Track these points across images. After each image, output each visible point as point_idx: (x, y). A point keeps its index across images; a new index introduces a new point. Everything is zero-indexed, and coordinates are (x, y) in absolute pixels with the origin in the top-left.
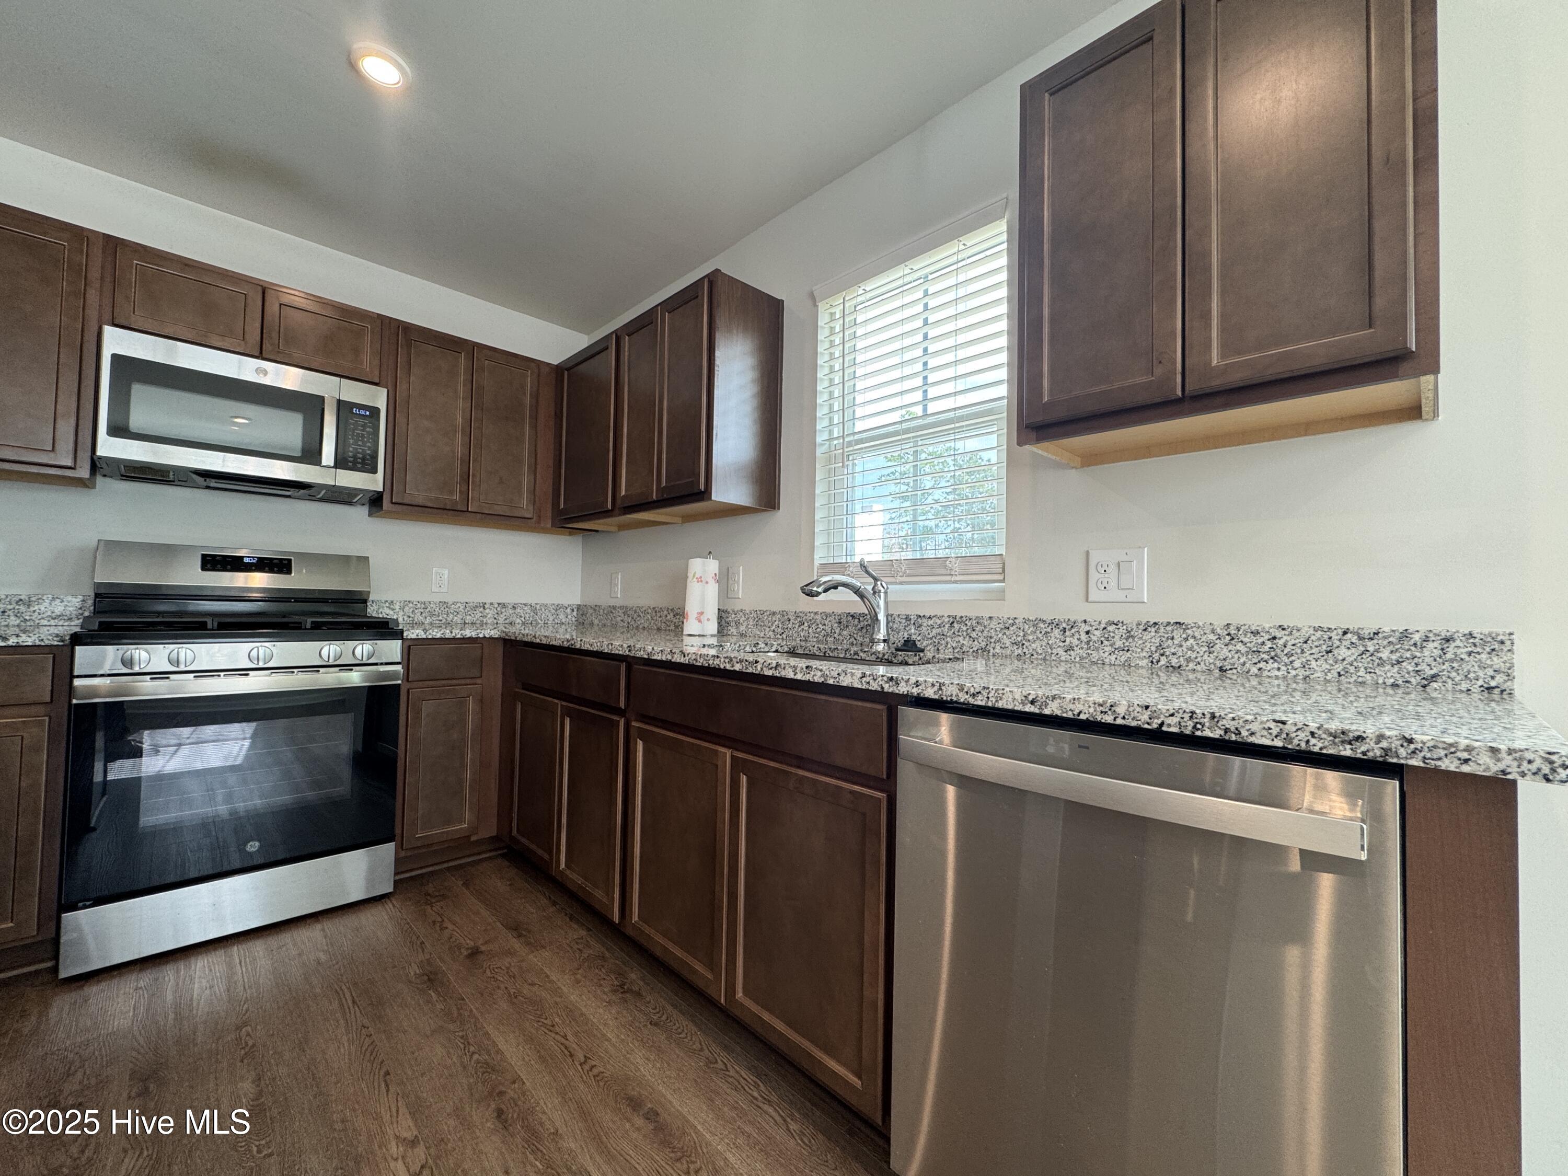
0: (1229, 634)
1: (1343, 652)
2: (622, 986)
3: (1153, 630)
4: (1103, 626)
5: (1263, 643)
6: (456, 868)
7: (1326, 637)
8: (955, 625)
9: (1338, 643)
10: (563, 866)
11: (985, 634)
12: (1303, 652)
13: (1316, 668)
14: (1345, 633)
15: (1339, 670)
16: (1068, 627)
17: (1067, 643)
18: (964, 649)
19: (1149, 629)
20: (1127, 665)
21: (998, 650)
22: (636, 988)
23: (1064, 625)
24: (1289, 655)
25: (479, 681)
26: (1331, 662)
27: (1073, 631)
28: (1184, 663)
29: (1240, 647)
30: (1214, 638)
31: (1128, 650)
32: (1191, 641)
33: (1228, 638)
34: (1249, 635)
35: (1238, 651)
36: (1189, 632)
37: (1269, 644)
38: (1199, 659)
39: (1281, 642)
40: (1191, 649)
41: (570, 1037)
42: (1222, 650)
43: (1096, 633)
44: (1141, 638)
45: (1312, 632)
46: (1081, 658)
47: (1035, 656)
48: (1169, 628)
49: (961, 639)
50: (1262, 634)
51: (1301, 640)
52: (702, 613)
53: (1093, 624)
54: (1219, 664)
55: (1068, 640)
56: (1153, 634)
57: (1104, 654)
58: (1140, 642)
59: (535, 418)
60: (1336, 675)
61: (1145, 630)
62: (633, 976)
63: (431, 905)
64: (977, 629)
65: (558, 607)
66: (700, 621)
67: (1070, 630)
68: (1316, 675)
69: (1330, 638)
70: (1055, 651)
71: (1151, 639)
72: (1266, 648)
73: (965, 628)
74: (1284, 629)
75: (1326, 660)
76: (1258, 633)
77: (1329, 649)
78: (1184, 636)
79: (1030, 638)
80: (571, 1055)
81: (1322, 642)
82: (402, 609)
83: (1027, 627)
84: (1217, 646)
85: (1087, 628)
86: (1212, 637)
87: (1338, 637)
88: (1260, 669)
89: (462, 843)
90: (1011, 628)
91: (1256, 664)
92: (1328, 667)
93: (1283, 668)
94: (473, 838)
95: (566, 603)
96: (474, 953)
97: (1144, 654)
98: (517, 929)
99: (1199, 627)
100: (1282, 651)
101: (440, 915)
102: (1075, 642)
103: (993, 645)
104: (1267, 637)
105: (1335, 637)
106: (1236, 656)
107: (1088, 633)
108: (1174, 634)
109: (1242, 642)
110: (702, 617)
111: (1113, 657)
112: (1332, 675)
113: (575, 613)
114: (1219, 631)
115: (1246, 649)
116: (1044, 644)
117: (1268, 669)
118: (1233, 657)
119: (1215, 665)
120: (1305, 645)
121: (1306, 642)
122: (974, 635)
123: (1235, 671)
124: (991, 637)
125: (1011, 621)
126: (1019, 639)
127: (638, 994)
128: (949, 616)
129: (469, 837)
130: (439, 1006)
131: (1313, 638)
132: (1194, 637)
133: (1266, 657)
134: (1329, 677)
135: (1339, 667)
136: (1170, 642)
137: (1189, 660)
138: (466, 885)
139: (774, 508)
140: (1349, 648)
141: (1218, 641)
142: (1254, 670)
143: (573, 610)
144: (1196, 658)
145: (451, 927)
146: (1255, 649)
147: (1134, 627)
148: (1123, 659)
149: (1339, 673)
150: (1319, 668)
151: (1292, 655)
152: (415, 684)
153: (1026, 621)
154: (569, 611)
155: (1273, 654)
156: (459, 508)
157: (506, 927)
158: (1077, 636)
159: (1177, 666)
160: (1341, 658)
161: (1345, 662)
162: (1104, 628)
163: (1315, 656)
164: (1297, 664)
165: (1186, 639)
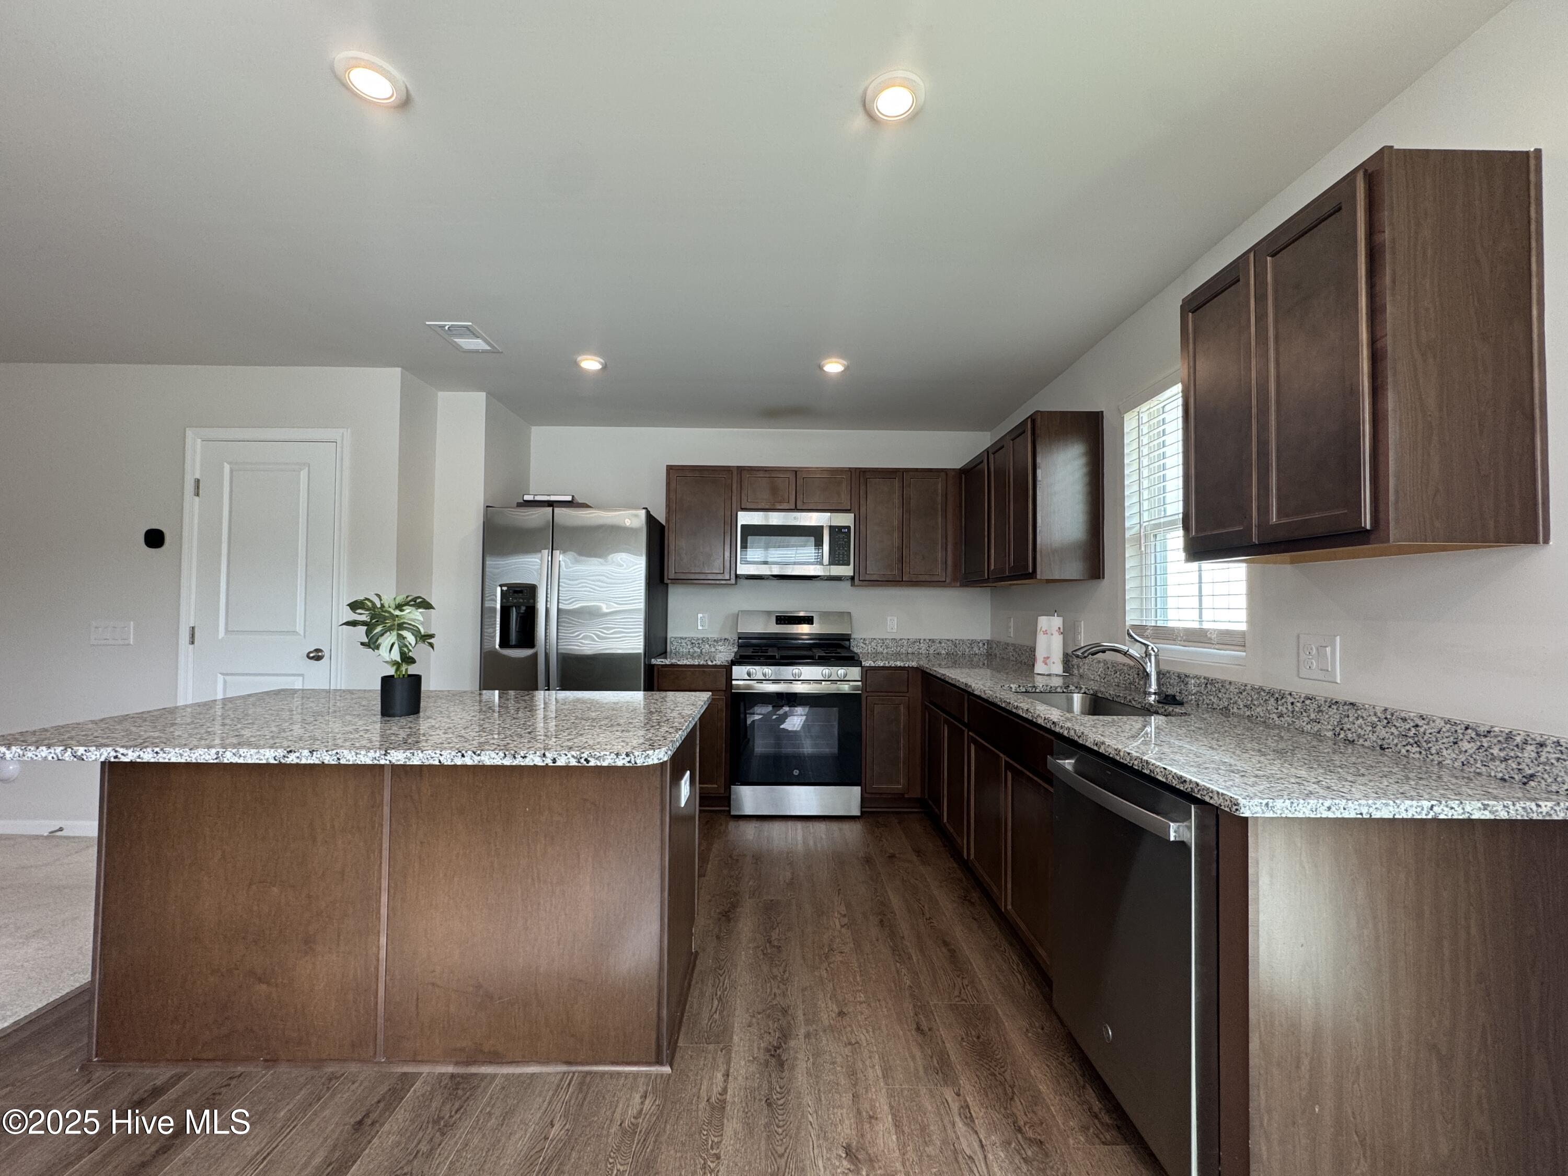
0: (1386, 718)
1: (1465, 745)
2: (965, 897)
3: (1335, 707)
4: (1302, 699)
5: (1409, 729)
6: (896, 813)
7: (1453, 730)
8: (1208, 686)
9: (1461, 737)
10: (945, 820)
11: (1227, 696)
12: (1437, 741)
13: (1447, 756)
14: (1467, 728)
15: (1462, 760)
16: (1280, 697)
17: (1279, 711)
18: (1215, 706)
19: (1333, 706)
20: (1318, 735)
21: (1235, 710)
22: (973, 901)
23: (1277, 695)
24: (1428, 742)
25: (907, 695)
26: (1457, 752)
27: (1283, 701)
28: (1356, 738)
29: (1393, 730)
30: (1376, 720)
31: (1319, 722)
32: (1361, 720)
33: (1385, 721)
34: (1400, 720)
35: (1392, 734)
36: (1359, 712)
37: (1413, 731)
38: (1366, 737)
39: (1422, 730)
40: (1360, 727)
41: (926, 907)
42: (1383, 733)
43: (1298, 704)
44: (1327, 713)
45: (1443, 724)
46: (1289, 725)
47: (1259, 719)
48: (1346, 707)
49: (1212, 697)
50: (1409, 721)
51: (1436, 730)
52: (1048, 658)
53: (1296, 697)
54: (1380, 743)
55: (1280, 708)
56: (1335, 711)
57: (1302, 723)
58: (1327, 716)
59: (945, 511)
60: (1461, 764)
61: (1330, 707)
62: (974, 894)
63: (878, 827)
64: (1222, 691)
65: (973, 642)
66: (1046, 664)
67: (1281, 700)
68: (1447, 762)
69: (1456, 731)
70: (1271, 716)
71: (1334, 715)
72: (1411, 734)
73: (1214, 689)
74: (1423, 719)
75: (1453, 750)
76: (1406, 720)
77: (1455, 740)
78: (1356, 715)
79: (1256, 703)
80: (923, 914)
81: (1450, 734)
82: (870, 643)
83: (1253, 693)
84: (1378, 727)
85: (1292, 700)
86: (1375, 719)
87: (1462, 731)
88: (1408, 751)
89: (899, 798)
90: (1244, 694)
91: (1404, 746)
92: (1455, 756)
93: (1424, 752)
94: (906, 796)
95: (979, 638)
96: (892, 856)
97: (1330, 727)
98: (918, 852)
99: (1365, 709)
100: (1423, 738)
101: (881, 834)
102: (1285, 711)
103: (1232, 705)
104: (1412, 724)
105: (1459, 731)
106: (1391, 737)
107: (1292, 703)
108: (1349, 713)
109: (1395, 726)
110: (1048, 661)
111: (1309, 726)
112: (1458, 764)
113: (986, 647)
114: (1379, 715)
115: (1398, 733)
116: (1265, 709)
117: (1413, 751)
118: (1389, 738)
119: (1377, 742)
120: (1438, 735)
121: (1439, 732)
122: (1220, 696)
123: (1390, 750)
124: (1231, 699)
125: (1243, 688)
126: (1249, 703)
127: (973, 904)
128: (1205, 678)
129: (903, 794)
130: (868, 873)
131: (1444, 729)
132: (1362, 717)
133: (1411, 740)
134: (1456, 764)
135: (1463, 758)
136: (1346, 719)
137: (1359, 736)
138: (899, 823)
139: (1099, 578)
140: (1469, 742)
141: (1378, 723)
142: (1403, 751)
143: (984, 644)
144: (1364, 735)
145: (884, 840)
146: (1404, 733)
147: (1323, 703)
148: (1316, 729)
149: (1463, 762)
150: (1448, 755)
151: (1430, 742)
152: (869, 694)
153: (1253, 689)
154: (981, 645)
155: (1416, 739)
156: (897, 579)
157: (914, 850)
158: (1285, 706)
159: (1351, 740)
160: (1464, 750)
161: (1467, 754)
162: (1303, 702)
163: (1446, 746)
164: (1433, 751)
165: (1357, 719)
